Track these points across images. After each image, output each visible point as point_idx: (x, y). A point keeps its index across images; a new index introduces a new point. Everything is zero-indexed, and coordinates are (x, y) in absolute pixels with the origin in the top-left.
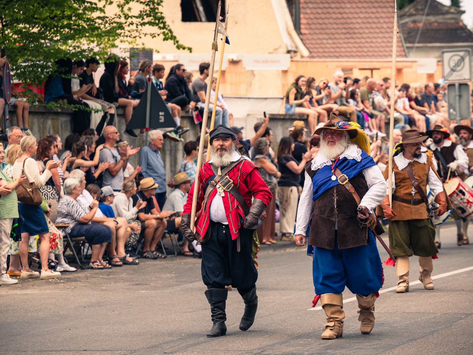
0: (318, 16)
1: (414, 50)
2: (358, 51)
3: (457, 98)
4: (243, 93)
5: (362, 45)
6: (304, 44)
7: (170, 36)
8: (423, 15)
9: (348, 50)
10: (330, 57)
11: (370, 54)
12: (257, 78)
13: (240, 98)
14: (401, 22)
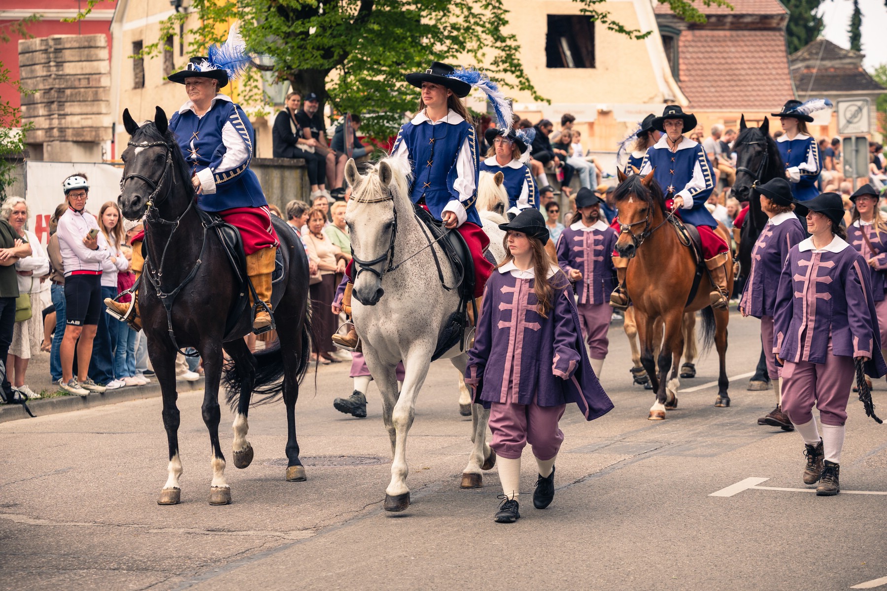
0: (699, 61)
2: (743, 101)
3: (854, 153)
5: (748, 94)
6: (683, 93)
7: (527, 86)
8: (817, 59)
9: (733, 99)
10: (712, 106)
11: (757, 103)
13: (609, 153)
14: (792, 68)
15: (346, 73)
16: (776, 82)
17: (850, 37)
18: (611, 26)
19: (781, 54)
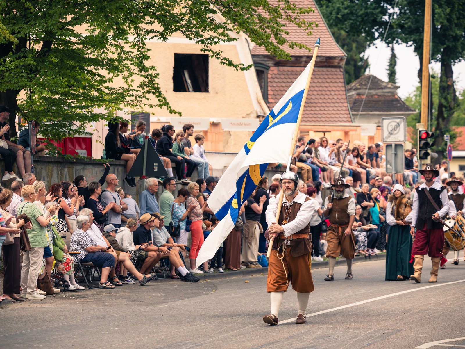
1: (358, 117)
2: (313, 117)
3: (393, 156)
4: (221, 149)
7: (164, 103)
8: (366, 89)
11: (323, 119)
12: (232, 137)
13: (219, 153)
14: (348, 94)
15: (31, 92)
16: (337, 105)
17: (388, 74)
18: (223, 61)
19: (340, 85)
